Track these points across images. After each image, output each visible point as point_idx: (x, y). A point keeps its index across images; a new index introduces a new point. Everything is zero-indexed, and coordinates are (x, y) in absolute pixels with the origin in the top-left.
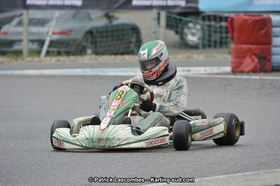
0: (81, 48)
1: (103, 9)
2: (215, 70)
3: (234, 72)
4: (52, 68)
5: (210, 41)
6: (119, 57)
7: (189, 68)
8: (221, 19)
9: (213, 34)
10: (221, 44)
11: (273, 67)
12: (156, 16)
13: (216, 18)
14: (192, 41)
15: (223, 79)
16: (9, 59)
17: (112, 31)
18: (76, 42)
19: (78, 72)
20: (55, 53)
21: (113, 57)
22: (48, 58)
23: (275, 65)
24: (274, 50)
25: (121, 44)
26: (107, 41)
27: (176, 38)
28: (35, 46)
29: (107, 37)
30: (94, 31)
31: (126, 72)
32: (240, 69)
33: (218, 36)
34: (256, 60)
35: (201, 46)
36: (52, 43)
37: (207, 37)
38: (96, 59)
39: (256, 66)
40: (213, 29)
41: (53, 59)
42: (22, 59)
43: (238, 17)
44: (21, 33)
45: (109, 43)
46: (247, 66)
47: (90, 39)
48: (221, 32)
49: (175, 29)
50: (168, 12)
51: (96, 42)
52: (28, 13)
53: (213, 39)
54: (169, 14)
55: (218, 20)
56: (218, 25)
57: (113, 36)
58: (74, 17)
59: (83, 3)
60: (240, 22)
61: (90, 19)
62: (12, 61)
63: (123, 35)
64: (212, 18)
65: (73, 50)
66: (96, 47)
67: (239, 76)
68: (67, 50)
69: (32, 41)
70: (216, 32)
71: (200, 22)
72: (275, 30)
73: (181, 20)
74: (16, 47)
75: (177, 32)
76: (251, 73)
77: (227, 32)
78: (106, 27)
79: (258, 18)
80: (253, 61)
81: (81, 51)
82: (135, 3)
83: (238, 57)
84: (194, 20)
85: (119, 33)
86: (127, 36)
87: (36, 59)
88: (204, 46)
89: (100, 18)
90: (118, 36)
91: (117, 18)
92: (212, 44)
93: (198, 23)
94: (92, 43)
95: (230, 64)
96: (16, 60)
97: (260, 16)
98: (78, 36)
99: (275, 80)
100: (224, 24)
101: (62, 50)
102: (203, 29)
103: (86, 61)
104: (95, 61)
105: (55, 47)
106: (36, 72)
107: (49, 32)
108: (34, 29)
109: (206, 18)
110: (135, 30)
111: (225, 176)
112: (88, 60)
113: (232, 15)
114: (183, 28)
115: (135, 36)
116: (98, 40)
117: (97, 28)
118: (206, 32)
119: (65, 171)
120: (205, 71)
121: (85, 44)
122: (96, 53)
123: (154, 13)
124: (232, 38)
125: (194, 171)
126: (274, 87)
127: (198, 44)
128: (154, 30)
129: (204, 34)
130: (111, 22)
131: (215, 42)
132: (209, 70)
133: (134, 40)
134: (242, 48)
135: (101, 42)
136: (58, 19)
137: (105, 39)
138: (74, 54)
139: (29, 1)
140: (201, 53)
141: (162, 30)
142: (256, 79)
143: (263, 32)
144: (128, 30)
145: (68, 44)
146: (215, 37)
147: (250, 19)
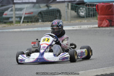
0: (36, 19)
2: (91, 26)
3: (99, 27)
4: (25, 28)
5: (89, 14)
7: (81, 26)
8: (93, 5)
9: (90, 12)
10: (94, 15)
12: (67, 5)
14: (82, 15)
15: (94, 30)
16: (7, 25)
17: (49, 12)
18: (35, 17)
19: (36, 29)
20: (26, 22)
21: (50, 22)
22: (23, 24)
25: (53, 17)
26: (47, 16)
27: (76, 14)
28: (18, 19)
29: (47, 14)
30: (42, 13)
32: (102, 25)
34: (108, 22)
37: (88, 13)
38: (43, 24)
39: (108, 24)
40: (90, 10)
41: (26, 24)
42: (13, 25)
44: (12, 14)
45: (48, 17)
46: (104, 24)
48: (93, 11)
49: (75, 10)
50: (72, 3)
51: (43, 17)
54: (72, 4)
55: (92, 6)
56: (92, 8)
57: (49, 14)
58: (34, 7)
59: (37, 1)
60: (101, 6)
61: (40, 7)
62: (9, 25)
63: (54, 13)
64: (90, 5)
65: (34, 20)
66: (43, 19)
67: (101, 29)
68: (31, 20)
69: (17, 17)
70: (91, 11)
71: (85, 7)
73: (77, 6)
74: (11, 20)
75: (76, 12)
76: (106, 27)
77: (96, 11)
78: (47, 10)
80: (107, 22)
81: (37, 21)
82: (58, 0)
83: (101, 21)
84: (82, 6)
85: (52, 13)
86: (55, 14)
87: (19, 25)
88: (87, 17)
89: (44, 7)
90: (51, 14)
91: (51, 7)
92: (90, 16)
93: (84, 8)
94: (41, 17)
95: (97, 24)
96: (11, 25)
98: (35, 14)
100: (94, 7)
101: (29, 20)
102: (86, 9)
103: (39, 25)
105: (26, 19)
106: (19, 30)
108: (17, 12)
109: (87, 5)
110: (58, 11)
111: (95, 70)
112: (40, 24)
113: (98, 4)
114: (78, 10)
115: (59, 14)
116: (44, 16)
117: (43, 11)
118: (88, 11)
120: (87, 27)
121: (38, 17)
122: (43, 21)
123: (66, 4)
124: (98, 13)
125: (83, 68)
127: (84, 16)
128: (66, 11)
129: (87, 12)
130: (49, 8)
131: (91, 15)
132: (89, 26)
133: (58, 15)
134: (102, 17)
135: (45, 17)
136: (27, 8)
137: (46, 15)
138: (34, 22)
139: (15, 1)
140: (86, 20)
141: (69, 11)
142: (108, 30)
143: (111, 10)
144: (55, 11)
145: (31, 18)
146: (91, 13)
147: (105, 5)
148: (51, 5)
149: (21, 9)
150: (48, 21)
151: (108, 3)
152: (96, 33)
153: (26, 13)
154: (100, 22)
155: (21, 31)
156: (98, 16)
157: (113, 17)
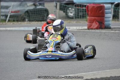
0: (23, 18)
1: (32, 2)
2: (81, 28)
3: (88, 29)
4: (10, 27)
5: (78, 15)
6: (39, 22)
7: (69, 27)
9: (79, 12)
10: (83, 17)
11: (105, 26)
12: (56, 5)
13: (81, 5)
14: (71, 15)
15: (84, 32)
17: (37, 11)
18: (21, 16)
19: (22, 29)
20: (12, 21)
21: (37, 22)
22: (9, 23)
23: (106, 26)
24: (106, 19)
25: (40, 17)
26: (34, 16)
27: (64, 14)
28: (4, 18)
29: (34, 14)
30: (29, 11)
32: (92, 27)
34: (98, 24)
35: (74, 17)
36: (11, 16)
37: (77, 14)
38: (30, 23)
39: (98, 26)
40: (80, 10)
41: (12, 23)
43: (90, 5)
45: (35, 16)
46: (94, 26)
47: (27, 15)
48: (83, 12)
49: (63, 10)
51: (30, 16)
53: (80, 14)
54: (61, 4)
56: (82, 9)
57: (37, 13)
58: (20, 5)
60: (91, 7)
61: (28, 6)
63: (41, 13)
64: (79, 6)
65: (20, 19)
66: (29, 18)
67: (91, 31)
68: (17, 19)
70: (81, 12)
71: (74, 7)
72: (106, 11)
73: (66, 6)
75: (64, 12)
76: (96, 29)
77: (85, 12)
78: (34, 9)
80: (97, 24)
81: (23, 20)
83: (90, 22)
85: (40, 12)
87: (4, 23)
88: (76, 18)
89: (31, 5)
90: (39, 13)
92: (79, 17)
93: (73, 8)
94: (28, 16)
95: (87, 25)
97: (100, 5)
98: (22, 13)
99: (106, 32)
100: (84, 8)
101: (15, 19)
102: (75, 10)
103: (25, 24)
104: (29, 24)
105: (12, 18)
106: (4, 29)
108: (3, 10)
109: (77, 6)
110: (46, 11)
113: (88, 4)
114: (67, 10)
115: (46, 13)
116: (30, 15)
117: (30, 10)
118: (77, 12)
120: (76, 28)
121: (25, 17)
122: (30, 21)
124: (88, 14)
126: (106, 35)
128: (54, 11)
129: (76, 12)
130: (36, 7)
131: (81, 16)
132: (78, 28)
133: (46, 15)
135: (32, 16)
136: (13, 6)
137: (33, 15)
138: (20, 21)
140: (74, 21)
141: (58, 11)
142: (98, 32)
143: (101, 12)
144: (43, 11)
145: (18, 17)
146: (81, 14)
147: (95, 6)
149: (7, 7)
150: (35, 20)
151: (99, 4)
152: (85, 35)
153: (12, 11)
154: (90, 24)
155: (6, 30)
157: (103, 19)
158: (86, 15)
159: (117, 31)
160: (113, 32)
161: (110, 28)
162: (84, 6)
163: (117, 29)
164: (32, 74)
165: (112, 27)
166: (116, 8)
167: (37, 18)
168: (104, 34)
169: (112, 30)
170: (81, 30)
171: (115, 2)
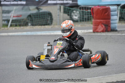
0: (25, 23)
1: (35, 5)
2: (86, 31)
3: (94, 32)
5: (83, 18)
6: (43, 26)
8: (88, 8)
9: (84, 15)
10: (88, 19)
12: (59, 8)
14: (75, 19)
15: (89, 35)
17: (40, 15)
18: (24, 20)
19: (25, 33)
20: (14, 26)
21: (40, 26)
22: (11, 28)
23: (112, 28)
24: (112, 22)
25: (43, 21)
26: (37, 20)
27: (69, 17)
28: (5, 23)
29: (37, 18)
30: (32, 15)
31: (46, 33)
32: (97, 30)
33: (87, 16)
34: (104, 26)
35: (79, 21)
36: (13, 21)
37: (82, 17)
39: (104, 29)
40: (84, 13)
41: (14, 28)
43: (95, 8)
45: (38, 20)
46: (99, 29)
47: (30, 19)
48: (88, 14)
49: (67, 13)
51: (32, 20)
52: (2, 8)
53: (84, 17)
54: (64, 7)
55: (87, 9)
56: (87, 11)
57: (40, 17)
58: (23, 9)
59: (26, 3)
60: (96, 10)
61: (30, 10)
63: (44, 17)
64: (84, 8)
65: (22, 24)
66: (32, 22)
67: (96, 34)
68: (19, 24)
70: (86, 14)
71: (79, 10)
72: (112, 13)
73: (70, 9)
75: (68, 15)
76: (102, 32)
77: (91, 14)
78: (37, 13)
79: (104, 8)
80: (102, 27)
81: (26, 24)
82: (49, 2)
83: (96, 25)
84: (76, 9)
85: (43, 16)
86: (46, 17)
87: (6, 28)
88: (81, 21)
89: (34, 9)
90: (42, 17)
91: (42, 9)
92: (84, 20)
94: (31, 20)
95: (92, 28)
97: (105, 7)
98: (24, 17)
99: (112, 35)
100: (89, 11)
101: (17, 24)
102: (80, 13)
103: (28, 29)
104: (32, 29)
105: (14, 23)
106: (6, 34)
107: (12, 16)
108: (5, 15)
109: (81, 8)
110: (50, 14)
111: (90, 78)
112: (29, 28)
113: (93, 7)
114: (71, 13)
115: (50, 17)
116: (34, 19)
117: (33, 14)
118: (82, 15)
119: (18, 78)
120: (81, 32)
121: (27, 21)
122: (33, 25)
123: (58, 6)
124: (93, 17)
126: (112, 38)
128: (58, 14)
129: (81, 15)
130: (39, 11)
131: (86, 19)
132: (83, 31)
133: (49, 19)
134: (97, 21)
135: (35, 20)
136: (15, 10)
137: (36, 19)
138: (23, 26)
139: (2, 3)
140: (79, 24)
141: (62, 14)
142: (104, 35)
143: (107, 14)
144: (46, 14)
145: (20, 21)
147: (100, 8)
148: (41, 8)
149: (8, 12)
150: (39, 25)
153: (14, 15)
154: (95, 27)
155: (9, 36)
156: (93, 20)
157: (109, 22)
158: (91, 18)
159: (123, 33)
160: (120, 35)
161: (116, 31)
162: (89, 9)
163: (124, 31)
164: (34, 80)
165: (118, 29)
166: (123, 9)
167: (40, 23)
168: (110, 37)
169: (118, 33)
170: (86, 33)
171: (121, 3)
